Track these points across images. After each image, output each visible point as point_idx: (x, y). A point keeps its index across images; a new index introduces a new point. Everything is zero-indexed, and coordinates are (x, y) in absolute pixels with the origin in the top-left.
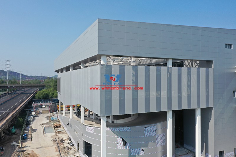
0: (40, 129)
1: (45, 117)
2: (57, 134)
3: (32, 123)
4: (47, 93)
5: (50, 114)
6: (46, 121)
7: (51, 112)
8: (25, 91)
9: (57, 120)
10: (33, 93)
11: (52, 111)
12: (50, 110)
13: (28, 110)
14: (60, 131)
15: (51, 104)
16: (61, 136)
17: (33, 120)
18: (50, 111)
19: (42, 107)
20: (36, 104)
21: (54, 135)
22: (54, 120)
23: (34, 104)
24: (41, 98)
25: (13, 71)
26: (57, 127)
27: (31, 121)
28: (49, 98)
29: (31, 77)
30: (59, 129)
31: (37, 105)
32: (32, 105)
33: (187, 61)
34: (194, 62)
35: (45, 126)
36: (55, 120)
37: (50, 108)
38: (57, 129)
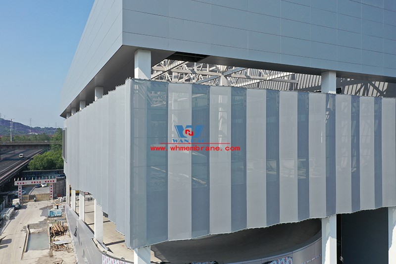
0: (19, 239)
1: (40, 209)
2: (54, 253)
3: (7, 223)
4: (51, 159)
5: (52, 201)
6: (37, 218)
7: (55, 198)
8: (15, 155)
9: (61, 216)
10: (28, 159)
11: (56, 195)
12: (52, 193)
13: (6, 195)
14: (62, 245)
15: (55, 182)
16: (61, 257)
17: (13, 216)
18: (52, 195)
19: (41, 186)
20: (24, 181)
21: (46, 256)
22: (55, 217)
23: (18, 181)
24: (39, 168)
25: (6, 119)
26: (58, 233)
27: (7, 218)
28: (56, 169)
29: (37, 129)
30: (60, 240)
31: (25, 184)
32: (16, 184)
33: (351, 86)
34: (371, 88)
35: (32, 231)
36: (57, 217)
37: (52, 190)
38: (57, 238)
